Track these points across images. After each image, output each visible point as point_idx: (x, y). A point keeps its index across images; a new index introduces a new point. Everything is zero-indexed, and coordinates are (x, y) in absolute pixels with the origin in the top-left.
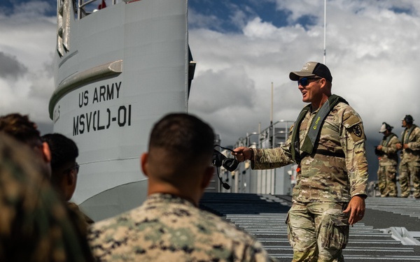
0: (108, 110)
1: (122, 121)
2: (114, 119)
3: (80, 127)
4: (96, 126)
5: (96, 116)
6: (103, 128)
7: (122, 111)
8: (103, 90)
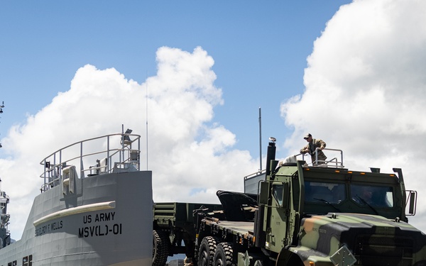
0: (106, 226)
1: (116, 231)
2: (111, 231)
3: (85, 234)
4: (98, 233)
5: (98, 229)
6: (103, 235)
7: (116, 227)
8: (102, 216)
